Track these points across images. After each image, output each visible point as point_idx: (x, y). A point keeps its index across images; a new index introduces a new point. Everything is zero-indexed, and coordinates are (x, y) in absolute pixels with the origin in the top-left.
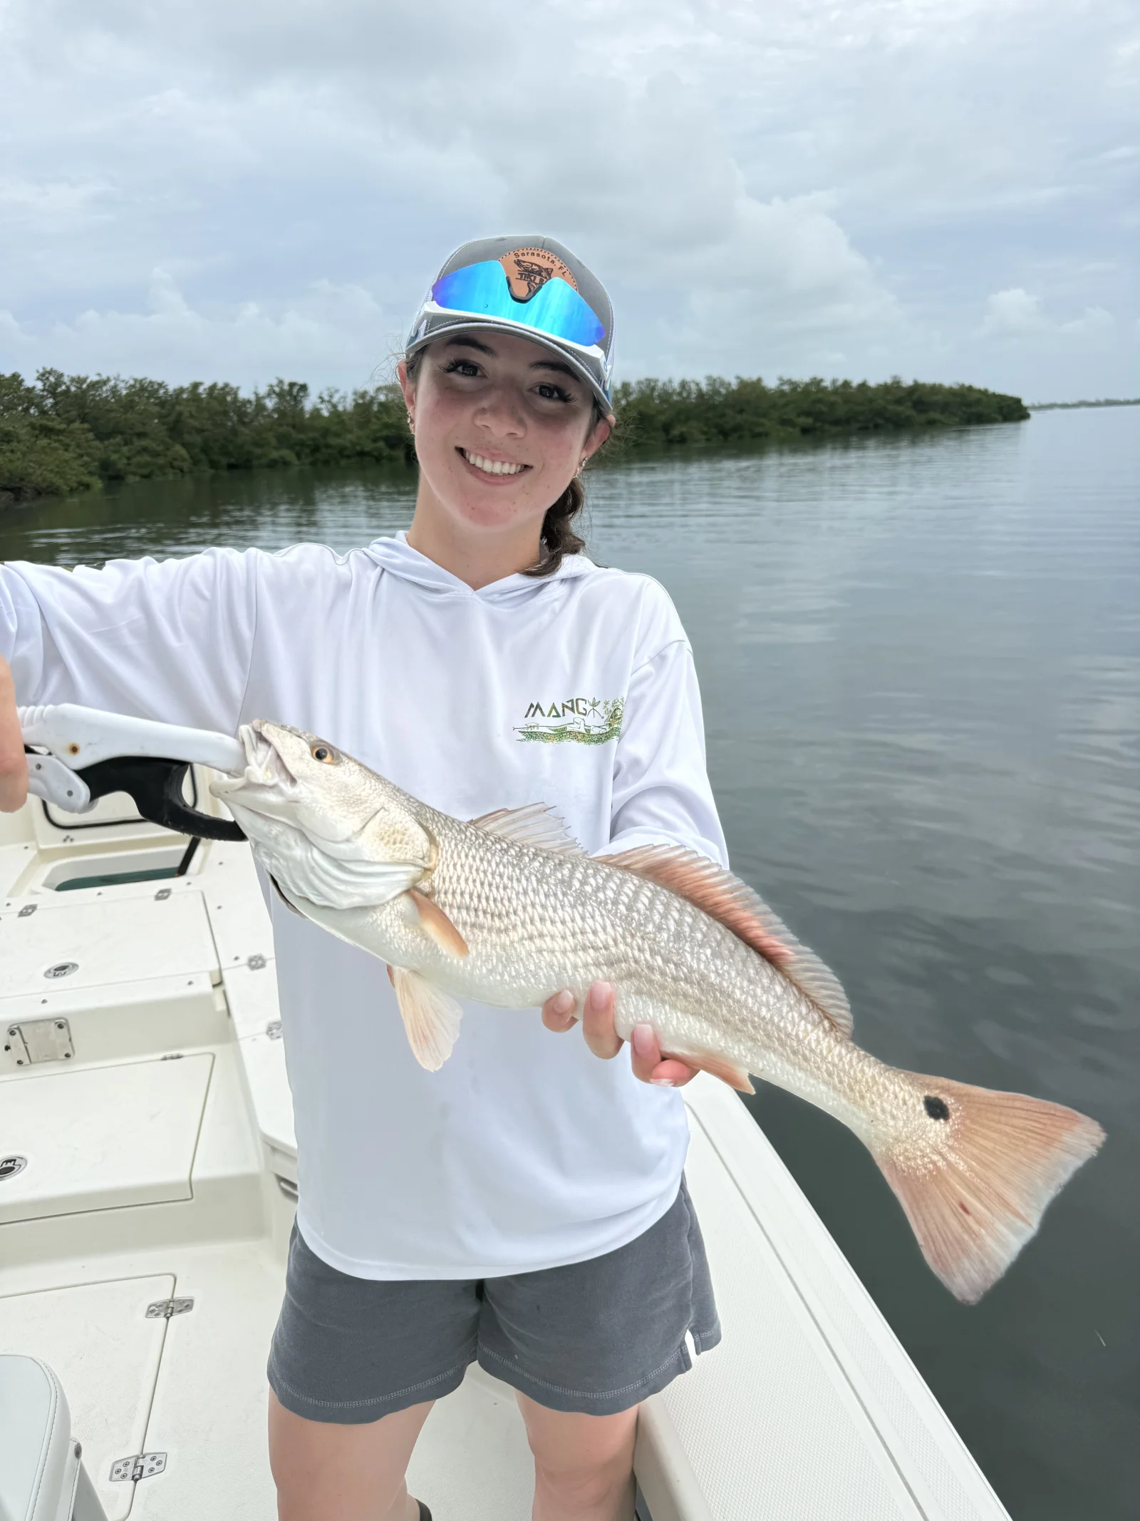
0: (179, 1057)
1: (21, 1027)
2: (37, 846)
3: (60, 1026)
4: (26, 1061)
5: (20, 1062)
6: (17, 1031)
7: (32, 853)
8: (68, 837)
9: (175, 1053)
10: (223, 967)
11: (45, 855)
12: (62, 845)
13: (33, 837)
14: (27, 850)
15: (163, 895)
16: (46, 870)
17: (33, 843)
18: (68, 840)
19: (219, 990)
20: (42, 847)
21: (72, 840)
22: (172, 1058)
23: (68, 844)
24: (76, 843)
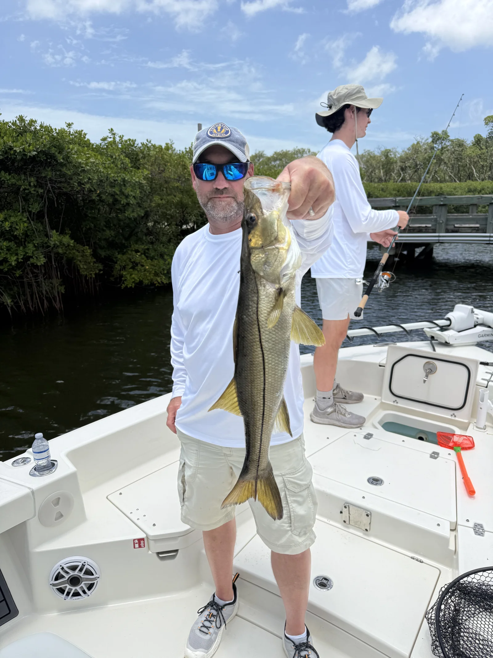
0: (421, 562)
1: (350, 507)
2: (381, 399)
3: (367, 515)
4: (347, 522)
5: (345, 522)
6: (347, 507)
7: (378, 403)
8: (396, 401)
9: (420, 558)
10: (458, 523)
11: (383, 406)
12: (392, 403)
13: (380, 394)
14: (376, 400)
15: (435, 455)
16: (381, 414)
17: (380, 398)
18: (396, 402)
19: (454, 533)
20: (383, 401)
21: (397, 403)
22: (417, 560)
23: (395, 404)
24: (399, 405)
